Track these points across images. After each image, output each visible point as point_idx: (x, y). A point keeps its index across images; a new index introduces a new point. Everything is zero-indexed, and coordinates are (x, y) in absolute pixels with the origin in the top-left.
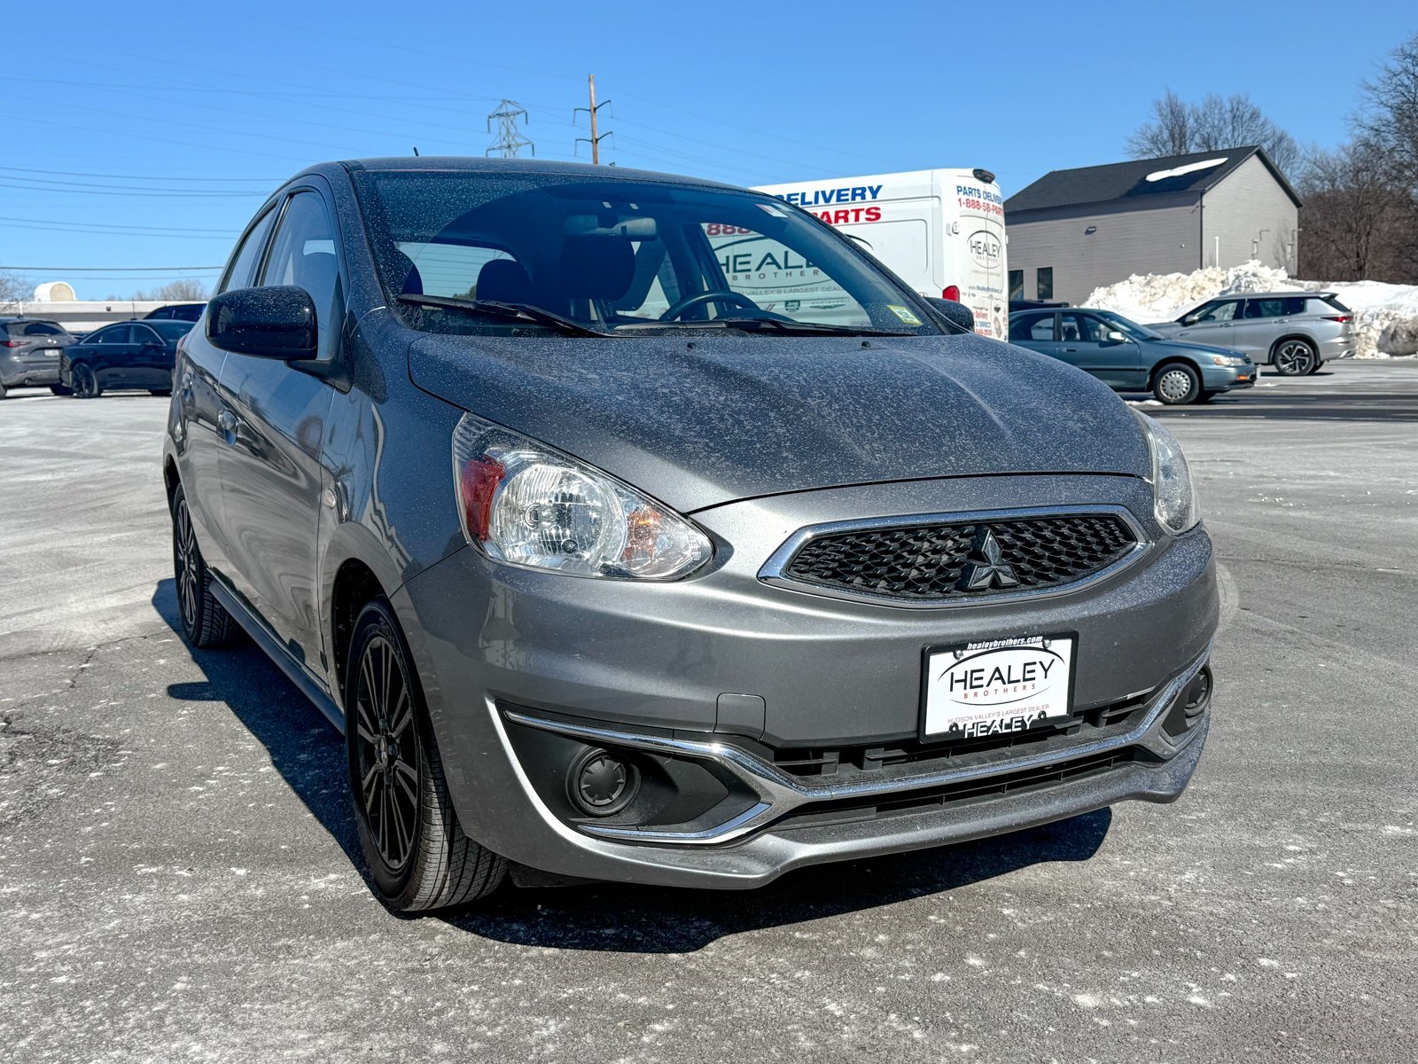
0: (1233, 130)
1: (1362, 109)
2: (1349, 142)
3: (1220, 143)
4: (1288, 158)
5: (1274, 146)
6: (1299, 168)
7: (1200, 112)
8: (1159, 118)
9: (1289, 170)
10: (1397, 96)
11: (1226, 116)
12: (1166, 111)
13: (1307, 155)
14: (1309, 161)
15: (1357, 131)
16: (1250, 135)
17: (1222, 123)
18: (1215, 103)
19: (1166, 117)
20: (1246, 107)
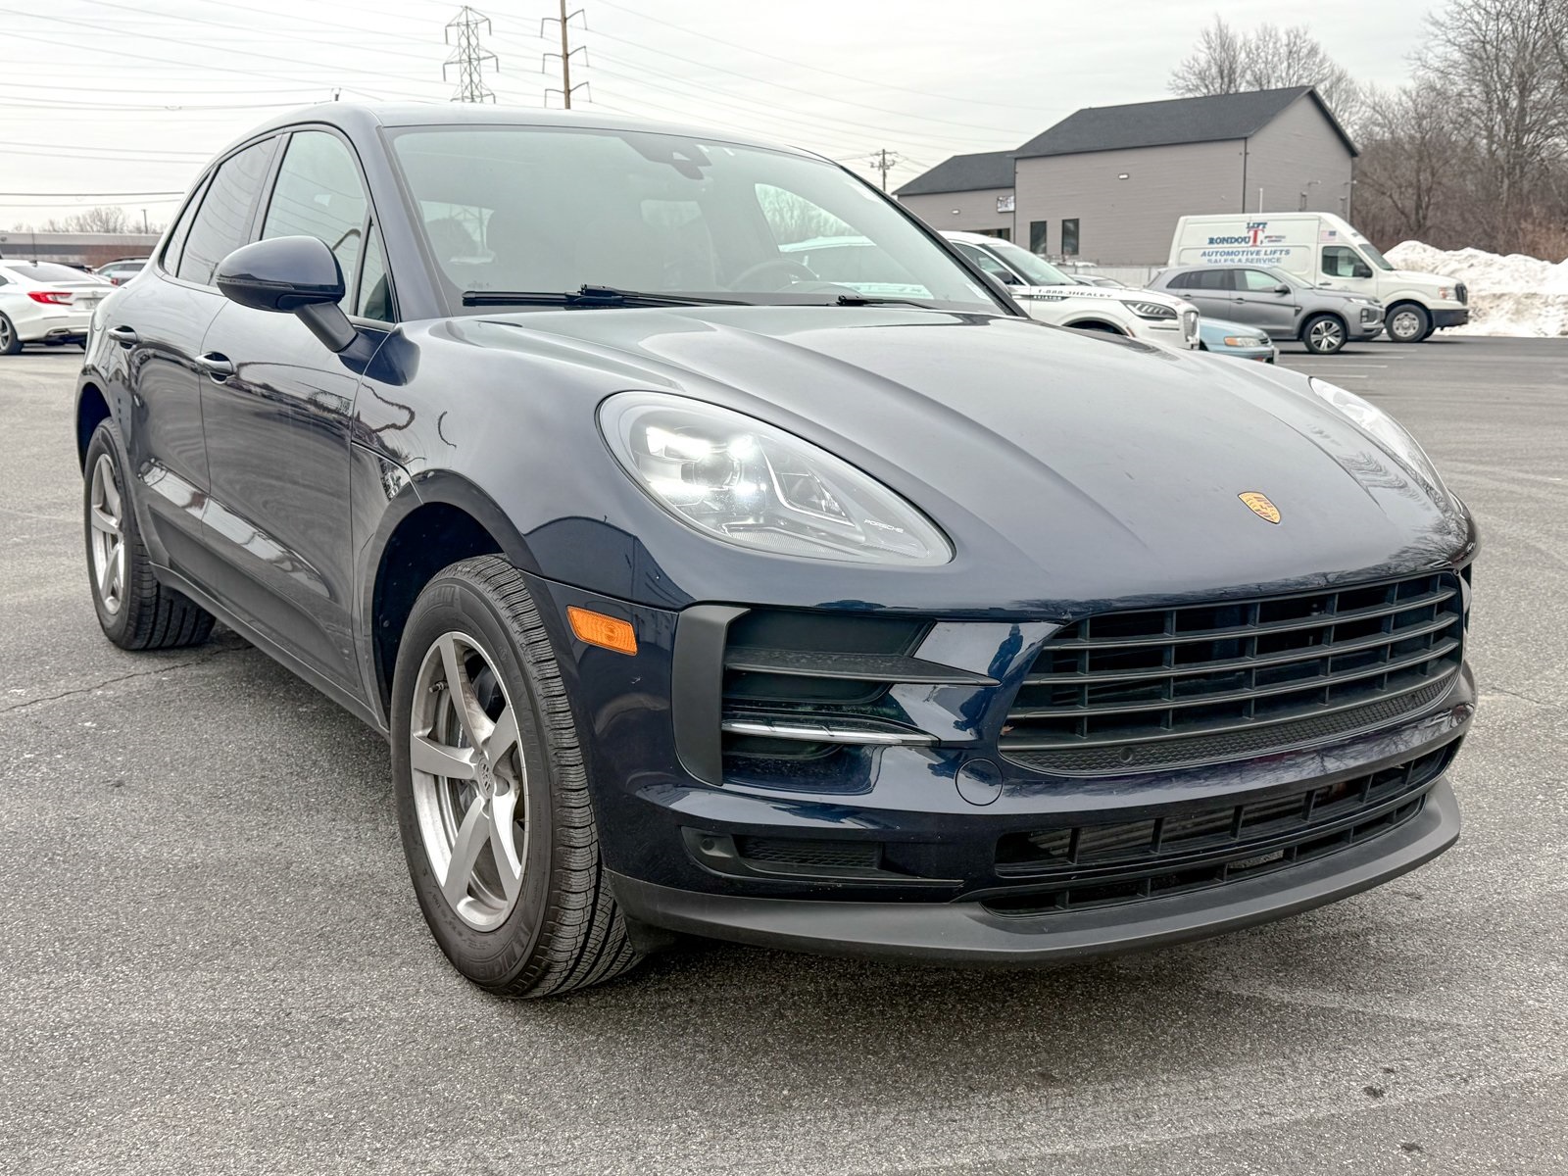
0: (1289, 66)
1: (1427, 48)
2: (1411, 85)
3: (1273, 81)
4: (1346, 100)
5: (1331, 87)
6: (1357, 113)
7: (1253, 46)
8: (1207, 51)
10: (1466, 34)
11: (1281, 51)
12: (1216, 43)
13: (1366, 100)
14: (1368, 106)
15: (1420, 73)
16: (1305, 75)
17: (1276, 59)
18: (1270, 36)
19: (1215, 50)
20: (1304, 42)
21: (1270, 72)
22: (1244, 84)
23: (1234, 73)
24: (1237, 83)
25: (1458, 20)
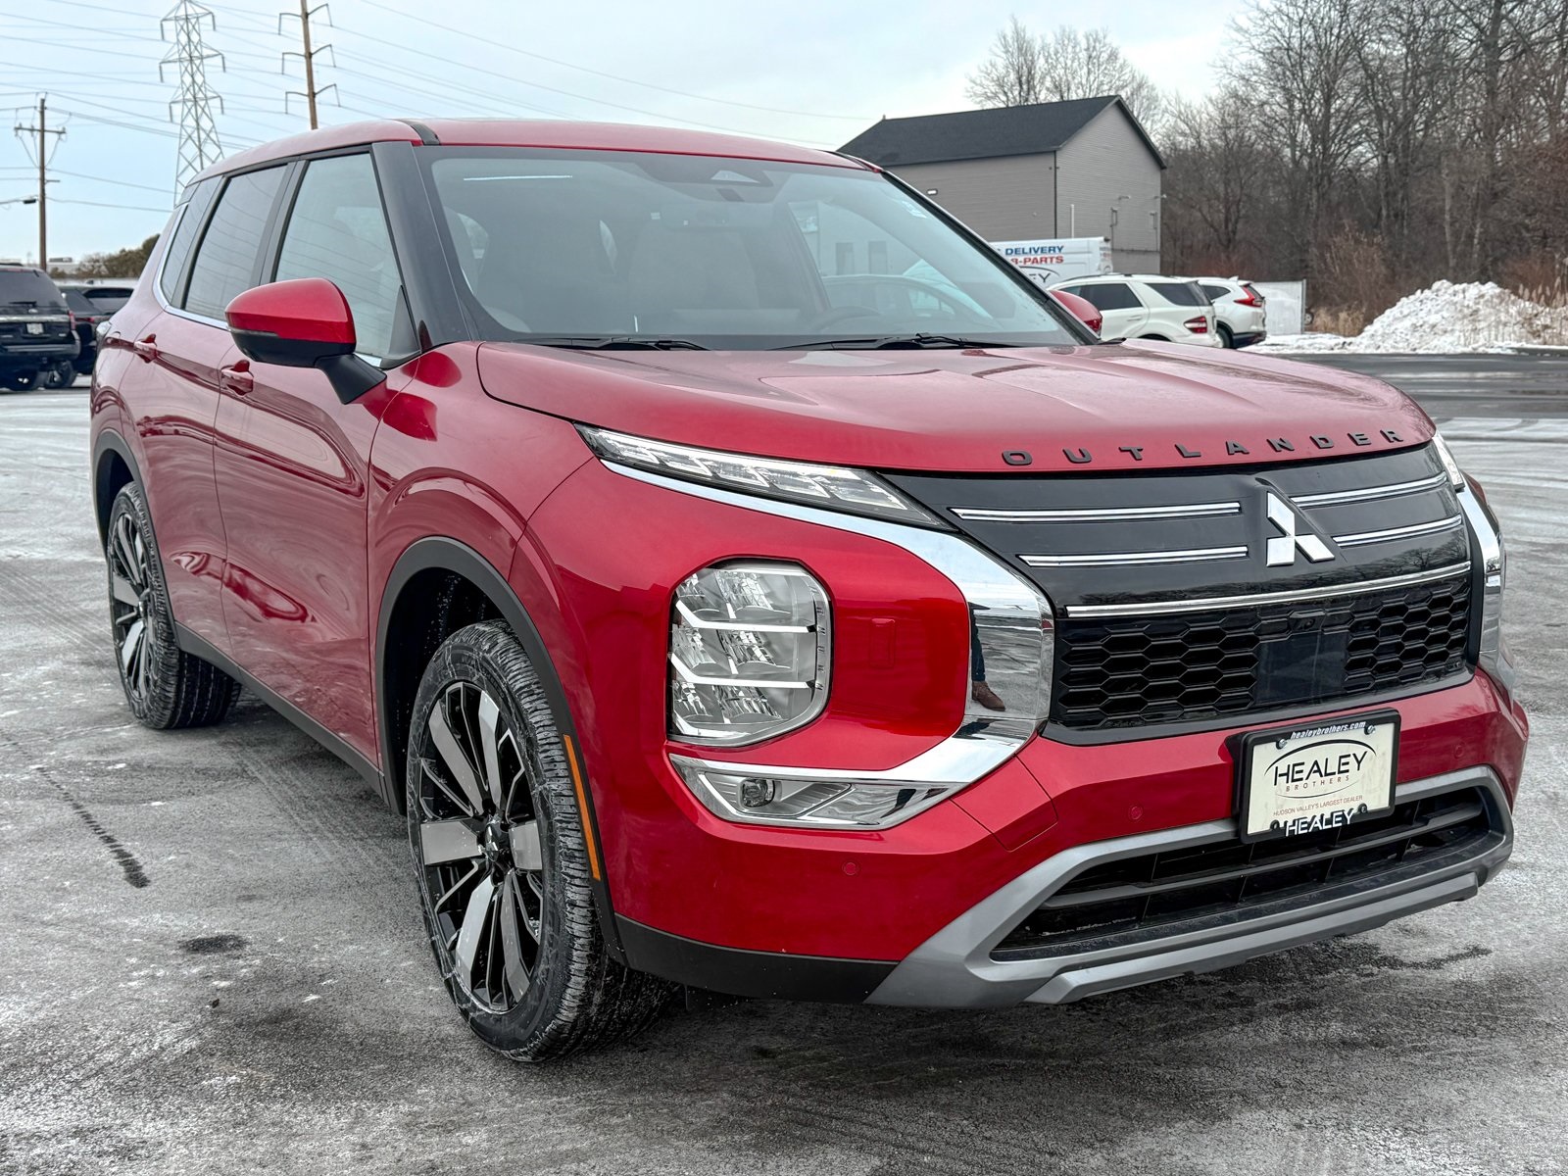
0: (1089, 73)
1: (1232, 56)
2: (1216, 93)
3: (1073, 87)
4: (1148, 108)
5: (1132, 94)
6: (1160, 121)
7: (1052, 51)
8: (1004, 55)
9: (1149, 123)
10: (1270, 41)
11: (1081, 55)
12: (1014, 48)
13: (1169, 107)
14: (1173, 115)
15: (1226, 81)
16: (1106, 80)
17: (1076, 64)
18: (1069, 39)
19: (1012, 54)
20: (1105, 45)
21: (1070, 78)
22: (1044, 92)
23: (1033, 79)
24: (1037, 90)
25: (1261, 27)
